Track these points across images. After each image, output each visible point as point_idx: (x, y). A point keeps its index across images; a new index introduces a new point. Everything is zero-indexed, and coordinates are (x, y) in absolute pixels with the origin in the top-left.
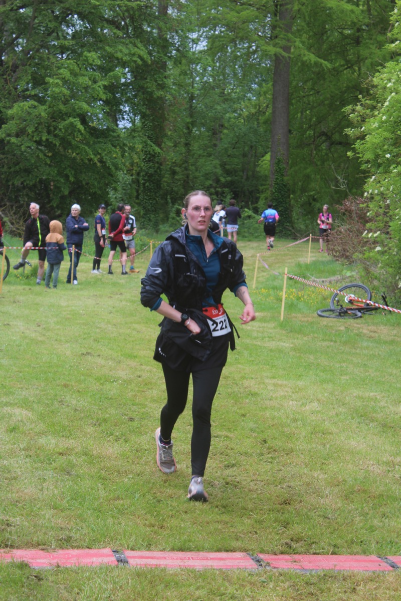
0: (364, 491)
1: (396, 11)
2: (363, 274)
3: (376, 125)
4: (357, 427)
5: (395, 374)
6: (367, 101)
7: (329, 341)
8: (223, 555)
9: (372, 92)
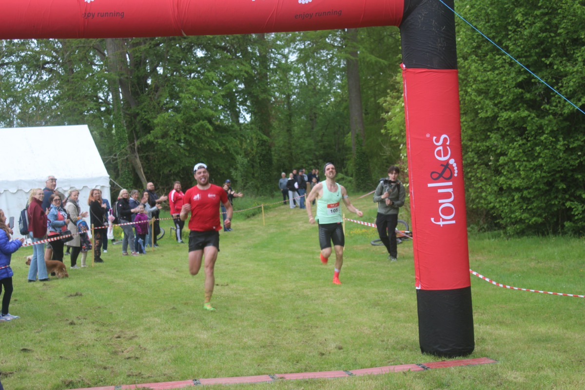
4: (366, 310)
6: (394, 94)
9: (396, 87)
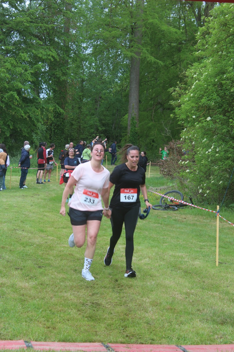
0: (171, 309)
1: (199, 33)
2: (179, 185)
3: (187, 99)
4: (170, 273)
5: (195, 243)
6: (182, 85)
7: (158, 223)
8: (88, 344)
9: (185, 80)
